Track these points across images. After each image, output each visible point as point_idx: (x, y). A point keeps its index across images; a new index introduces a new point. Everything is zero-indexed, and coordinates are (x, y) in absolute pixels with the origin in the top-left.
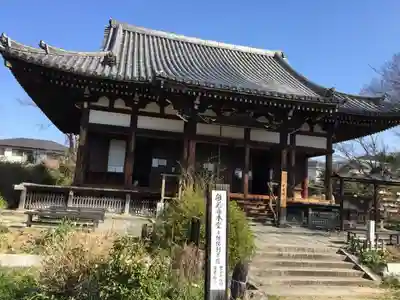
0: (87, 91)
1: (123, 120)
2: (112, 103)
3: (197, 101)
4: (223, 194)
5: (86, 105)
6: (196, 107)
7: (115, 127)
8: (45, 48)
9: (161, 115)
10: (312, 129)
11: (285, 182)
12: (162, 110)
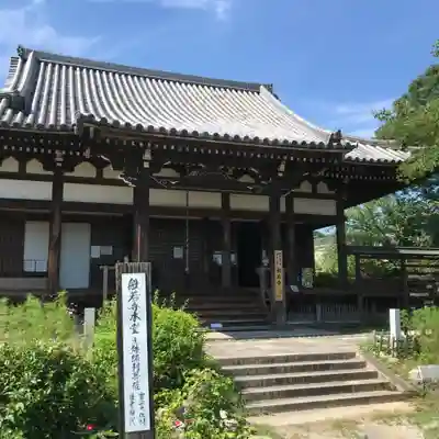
2: (22, 167)
3: (147, 156)
6: (146, 165)
9: (99, 180)
10: (314, 189)
11: (279, 264)
12: (100, 173)
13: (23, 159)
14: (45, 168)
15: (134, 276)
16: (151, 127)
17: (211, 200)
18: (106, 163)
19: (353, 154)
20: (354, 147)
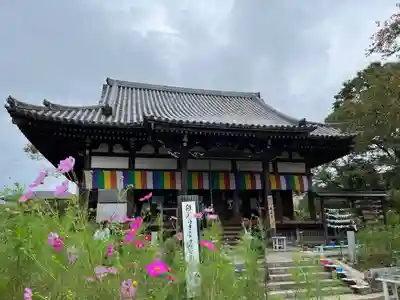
0: (88, 140)
2: (111, 149)
3: (185, 139)
4: (193, 204)
5: (87, 152)
6: (185, 144)
8: (48, 105)
9: (156, 155)
10: (291, 156)
11: (271, 205)
12: (157, 151)
13: (111, 146)
14: (125, 149)
15: (189, 203)
16: (188, 122)
18: (161, 145)
19: (315, 133)
20: (315, 128)
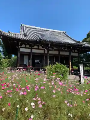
0: (20, 43)
1: (28, 50)
3: (49, 45)
4: (82, 66)
5: (19, 47)
6: (49, 47)
7: (25, 52)
8: (10, 33)
9: (38, 49)
12: (38, 47)
13: (26, 45)
17: (57, 53)
